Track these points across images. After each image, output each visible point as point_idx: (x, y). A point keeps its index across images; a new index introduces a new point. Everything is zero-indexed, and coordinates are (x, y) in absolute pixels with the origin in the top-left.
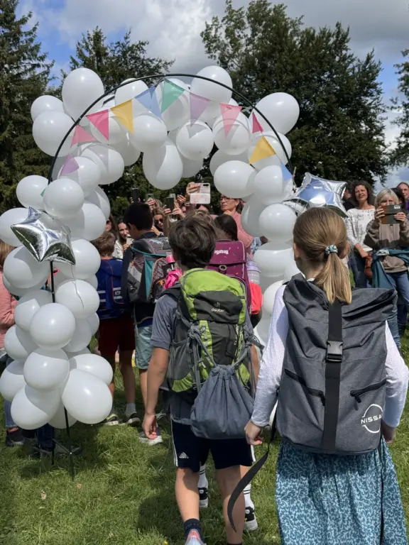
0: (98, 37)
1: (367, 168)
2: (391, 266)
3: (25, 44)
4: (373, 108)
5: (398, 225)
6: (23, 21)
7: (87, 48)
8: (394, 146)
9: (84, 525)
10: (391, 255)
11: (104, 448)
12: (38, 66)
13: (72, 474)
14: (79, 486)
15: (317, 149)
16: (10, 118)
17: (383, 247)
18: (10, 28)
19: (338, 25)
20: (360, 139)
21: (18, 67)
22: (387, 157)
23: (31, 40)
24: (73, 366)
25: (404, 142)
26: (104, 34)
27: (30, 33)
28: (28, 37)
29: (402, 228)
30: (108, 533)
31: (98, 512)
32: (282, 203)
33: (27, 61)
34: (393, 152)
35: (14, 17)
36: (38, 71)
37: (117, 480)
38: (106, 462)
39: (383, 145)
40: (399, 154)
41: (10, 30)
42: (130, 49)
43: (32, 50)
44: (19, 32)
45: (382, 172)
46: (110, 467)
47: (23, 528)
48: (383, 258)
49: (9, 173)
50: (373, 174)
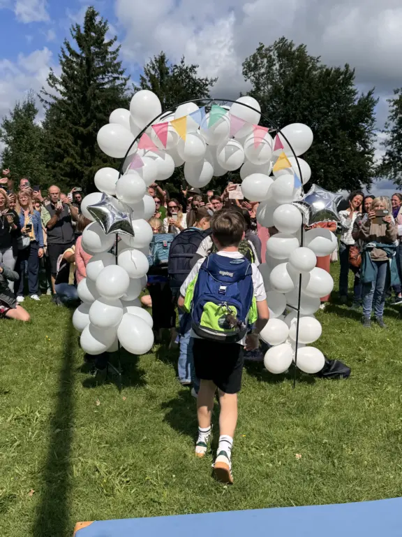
0: (162, 60)
1: (357, 177)
2: (377, 256)
3: (110, 61)
4: (367, 132)
5: (385, 225)
6: (110, 44)
7: (153, 68)
8: (380, 162)
9: (126, 428)
10: (378, 247)
11: (143, 372)
12: (118, 78)
13: (120, 390)
14: (124, 398)
15: (320, 160)
16: (95, 117)
17: (371, 241)
18: (100, 48)
19: (347, 66)
20: (354, 155)
21: (103, 78)
22: (373, 171)
23: (115, 58)
24: (125, 311)
25: (388, 160)
26: (167, 57)
27: (114, 53)
28: (113, 56)
29: (388, 228)
30: (143, 436)
31: (137, 419)
32: (291, 204)
33: (110, 74)
34: (379, 167)
35: (103, 40)
36: (118, 82)
37: (152, 397)
38: (146, 383)
39: (371, 162)
40: (382, 169)
41: (100, 49)
42: (185, 71)
43: (114, 66)
44: (107, 52)
45: (368, 182)
46: (148, 387)
47: (82, 425)
48: (371, 249)
49: (89, 158)
50: (361, 183)
